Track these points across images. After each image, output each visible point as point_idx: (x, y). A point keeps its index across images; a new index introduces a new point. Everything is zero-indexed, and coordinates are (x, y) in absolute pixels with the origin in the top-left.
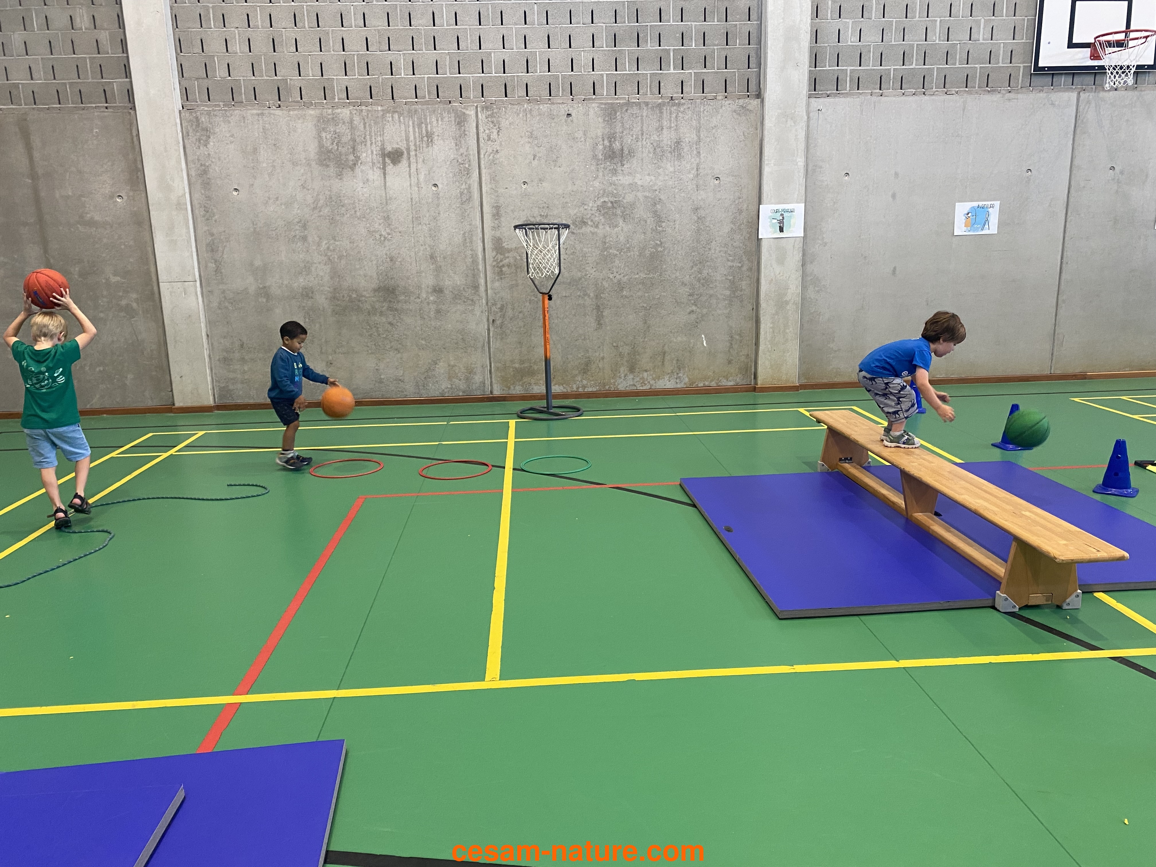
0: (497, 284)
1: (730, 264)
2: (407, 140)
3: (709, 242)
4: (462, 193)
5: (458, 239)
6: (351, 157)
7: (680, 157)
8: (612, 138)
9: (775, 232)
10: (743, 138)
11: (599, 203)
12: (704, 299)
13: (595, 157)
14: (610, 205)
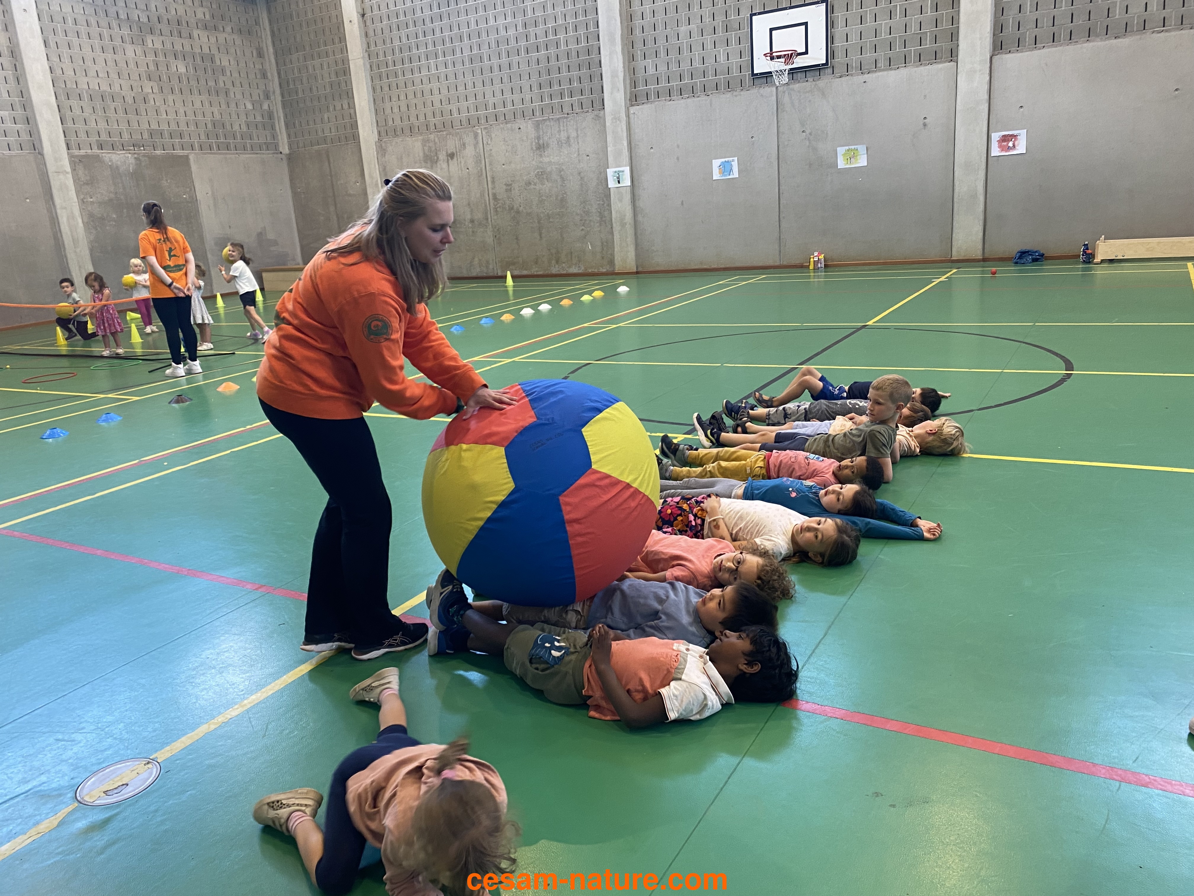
0: (496, 217)
1: (598, 202)
2: (456, 147)
3: (587, 191)
4: (478, 172)
5: (478, 195)
6: (436, 158)
7: (570, 146)
8: (538, 138)
9: (616, 183)
10: (598, 133)
11: (536, 172)
12: (587, 222)
13: (532, 148)
14: (540, 173)
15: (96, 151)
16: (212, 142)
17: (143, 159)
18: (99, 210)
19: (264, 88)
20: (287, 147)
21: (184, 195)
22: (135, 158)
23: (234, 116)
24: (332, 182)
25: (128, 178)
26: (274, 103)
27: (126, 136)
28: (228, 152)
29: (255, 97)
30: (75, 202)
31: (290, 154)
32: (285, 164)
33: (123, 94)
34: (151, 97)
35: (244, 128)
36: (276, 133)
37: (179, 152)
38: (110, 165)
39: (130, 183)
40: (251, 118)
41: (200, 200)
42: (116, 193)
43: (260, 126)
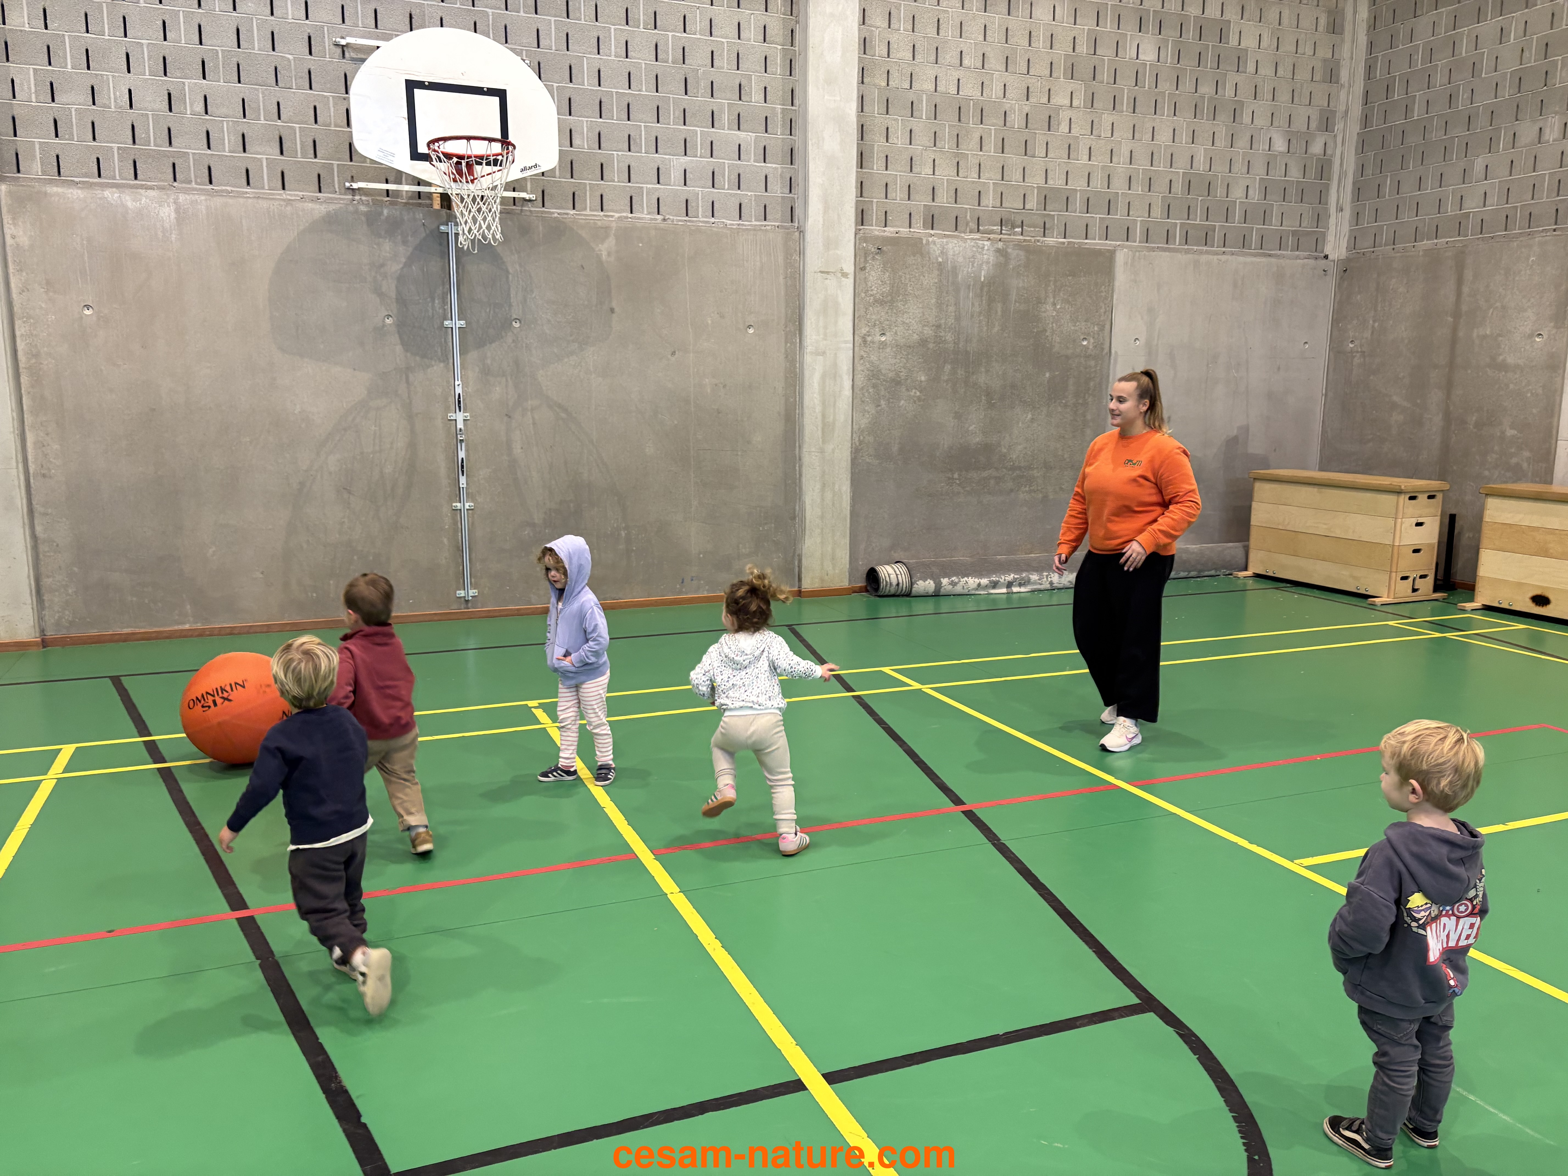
15: (918, 229)
16: (1176, 224)
17: (1013, 252)
18: (893, 361)
19: (1326, 105)
20: (1344, 244)
21: (1085, 339)
22: (998, 251)
23: (1239, 167)
24: (1455, 330)
25: (971, 294)
26: (1339, 139)
27: (990, 200)
28: (1205, 248)
29: (1299, 124)
30: (846, 342)
31: (1348, 260)
32: (1331, 282)
33: (1007, 107)
34: (1065, 115)
35: (1255, 196)
36: (1327, 210)
37: (1096, 242)
38: (940, 264)
39: (973, 304)
40: (1277, 174)
41: (1116, 352)
42: (939, 326)
43: (1292, 192)
